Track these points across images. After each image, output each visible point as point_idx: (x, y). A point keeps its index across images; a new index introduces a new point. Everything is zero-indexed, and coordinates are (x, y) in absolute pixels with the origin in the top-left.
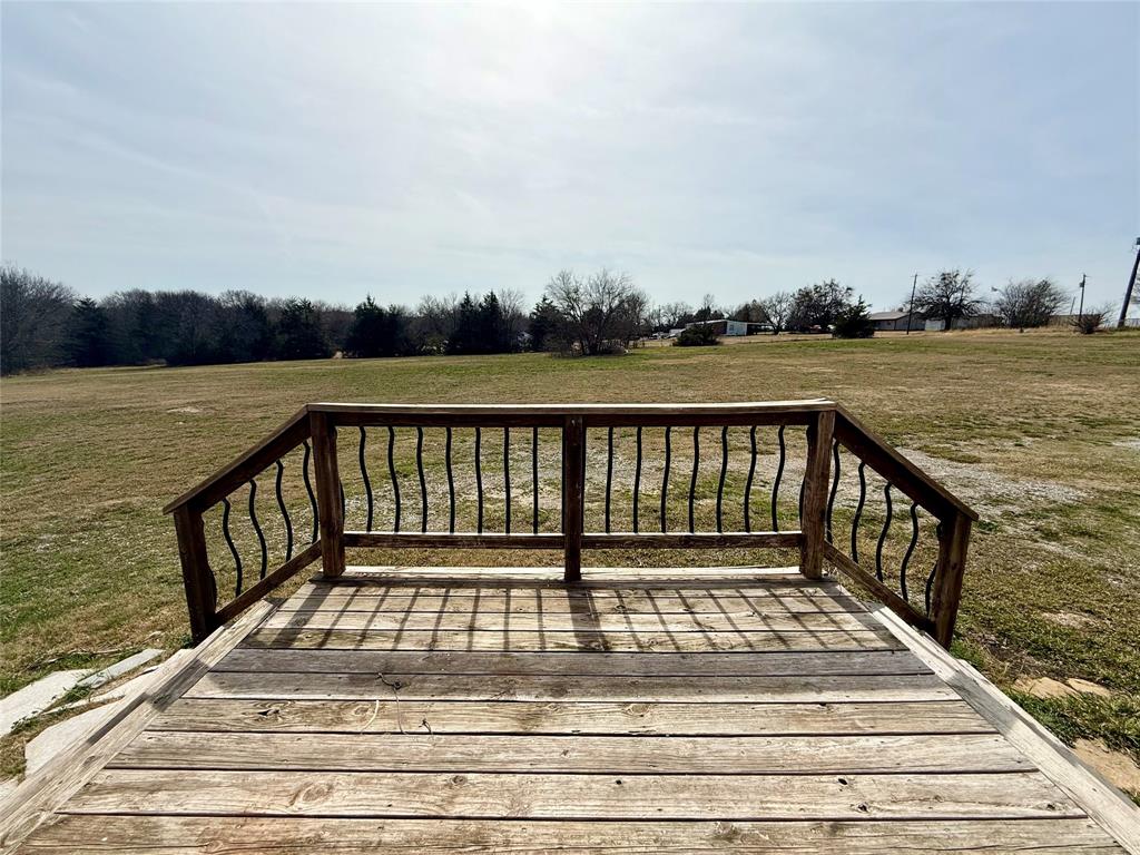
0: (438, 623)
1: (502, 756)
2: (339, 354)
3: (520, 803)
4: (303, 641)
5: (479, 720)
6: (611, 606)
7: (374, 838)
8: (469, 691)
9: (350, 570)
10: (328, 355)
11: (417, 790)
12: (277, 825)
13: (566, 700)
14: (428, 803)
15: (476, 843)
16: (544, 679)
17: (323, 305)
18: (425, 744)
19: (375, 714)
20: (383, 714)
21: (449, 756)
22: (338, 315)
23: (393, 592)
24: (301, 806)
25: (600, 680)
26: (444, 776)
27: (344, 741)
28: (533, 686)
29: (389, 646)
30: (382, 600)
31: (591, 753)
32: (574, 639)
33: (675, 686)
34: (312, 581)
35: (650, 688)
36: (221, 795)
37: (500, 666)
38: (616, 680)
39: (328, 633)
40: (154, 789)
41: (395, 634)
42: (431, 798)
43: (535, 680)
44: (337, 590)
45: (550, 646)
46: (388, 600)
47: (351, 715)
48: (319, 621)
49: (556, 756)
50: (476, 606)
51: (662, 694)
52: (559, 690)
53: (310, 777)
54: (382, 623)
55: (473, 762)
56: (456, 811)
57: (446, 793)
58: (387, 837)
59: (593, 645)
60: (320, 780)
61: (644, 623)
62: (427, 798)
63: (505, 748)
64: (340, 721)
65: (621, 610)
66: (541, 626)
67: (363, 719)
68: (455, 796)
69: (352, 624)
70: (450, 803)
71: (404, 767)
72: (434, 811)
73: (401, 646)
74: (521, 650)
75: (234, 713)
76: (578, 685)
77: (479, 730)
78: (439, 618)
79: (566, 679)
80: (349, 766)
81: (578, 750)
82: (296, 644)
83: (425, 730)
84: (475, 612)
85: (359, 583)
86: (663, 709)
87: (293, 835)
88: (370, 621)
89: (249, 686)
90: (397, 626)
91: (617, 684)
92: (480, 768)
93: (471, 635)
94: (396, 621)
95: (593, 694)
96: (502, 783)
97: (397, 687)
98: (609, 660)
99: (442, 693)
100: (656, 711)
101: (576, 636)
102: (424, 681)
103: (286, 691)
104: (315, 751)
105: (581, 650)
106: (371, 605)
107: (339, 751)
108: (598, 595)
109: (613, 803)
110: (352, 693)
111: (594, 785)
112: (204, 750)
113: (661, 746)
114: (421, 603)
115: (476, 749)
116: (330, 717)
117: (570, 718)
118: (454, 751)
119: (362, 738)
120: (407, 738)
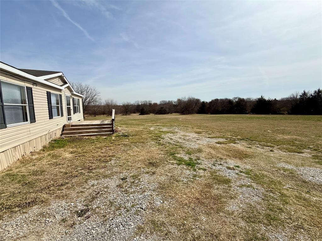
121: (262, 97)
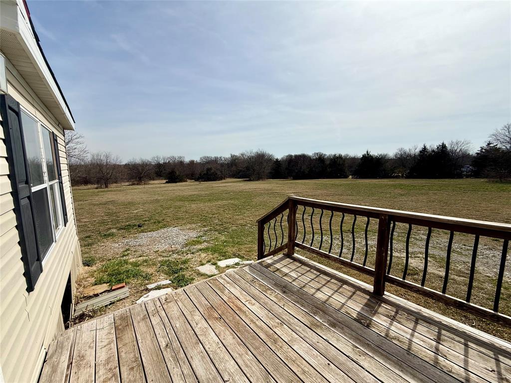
0: (309, 282)
1: (297, 328)
2: (350, 177)
3: (292, 342)
4: (271, 269)
5: (299, 315)
6: (387, 314)
7: (255, 320)
8: (302, 306)
9: (295, 255)
10: (346, 177)
11: (270, 319)
12: (241, 304)
13: (333, 329)
14: (271, 323)
15: (274, 341)
16: (330, 318)
17: (348, 156)
18: (281, 310)
19: (274, 295)
20: (276, 297)
21: (284, 317)
22: (354, 160)
23: (303, 267)
24: (247, 303)
25: (354, 334)
26: (279, 321)
27: (264, 297)
28: (324, 318)
29: (290, 281)
30: (298, 268)
31: (327, 349)
32: (356, 314)
33: (389, 359)
34: (283, 254)
35: (374, 351)
36: (236, 291)
37: (318, 305)
38: (361, 338)
39: (278, 269)
40: (228, 283)
41: (294, 278)
42: (272, 323)
43: (327, 317)
44: (288, 259)
45: (343, 311)
46: (300, 268)
47: (269, 292)
48: (278, 266)
49: (314, 341)
50: (326, 284)
51: (378, 357)
52: (333, 325)
53: (252, 299)
54: (294, 274)
55: (289, 324)
56: (275, 330)
57: (276, 325)
58: (257, 323)
59: (362, 321)
60: (254, 301)
61: (399, 329)
62: (271, 322)
63: (300, 327)
64: (266, 292)
65: (392, 318)
66: (345, 302)
67: (271, 295)
68: (277, 327)
69: (285, 270)
70: (276, 327)
71: (271, 312)
72: (270, 326)
73: (293, 283)
74: (330, 305)
75: (248, 277)
76: (342, 329)
77: (297, 317)
78: (311, 281)
79: (339, 324)
80: (261, 302)
81: (322, 345)
82: (269, 269)
83: (283, 307)
84: (324, 285)
85: (295, 260)
86: (373, 362)
87: (242, 308)
88: (290, 272)
89: (254, 273)
90: (296, 277)
91: (360, 339)
92: (289, 326)
93: (316, 291)
94: (297, 275)
95: (346, 335)
96: (292, 334)
97: (284, 292)
98: (365, 330)
99: (294, 301)
100: (369, 359)
101: (358, 314)
102: (292, 295)
103: (260, 278)
104: (257, 295)
105: (355, 320)
106: (294, 267)
107: (261, 298)
108: (385, 306)
109: (321, 367)
110: (273, 287)
111: (319, 357)
112: (239, 281)
113: (358, 370)
114: (309, 273)
115: (291, 321)
116: (264, 289)
117: (329, 335)
118: (286, 317)
119: (267, 298)
120: (277, 306)
121: (367, 152)
